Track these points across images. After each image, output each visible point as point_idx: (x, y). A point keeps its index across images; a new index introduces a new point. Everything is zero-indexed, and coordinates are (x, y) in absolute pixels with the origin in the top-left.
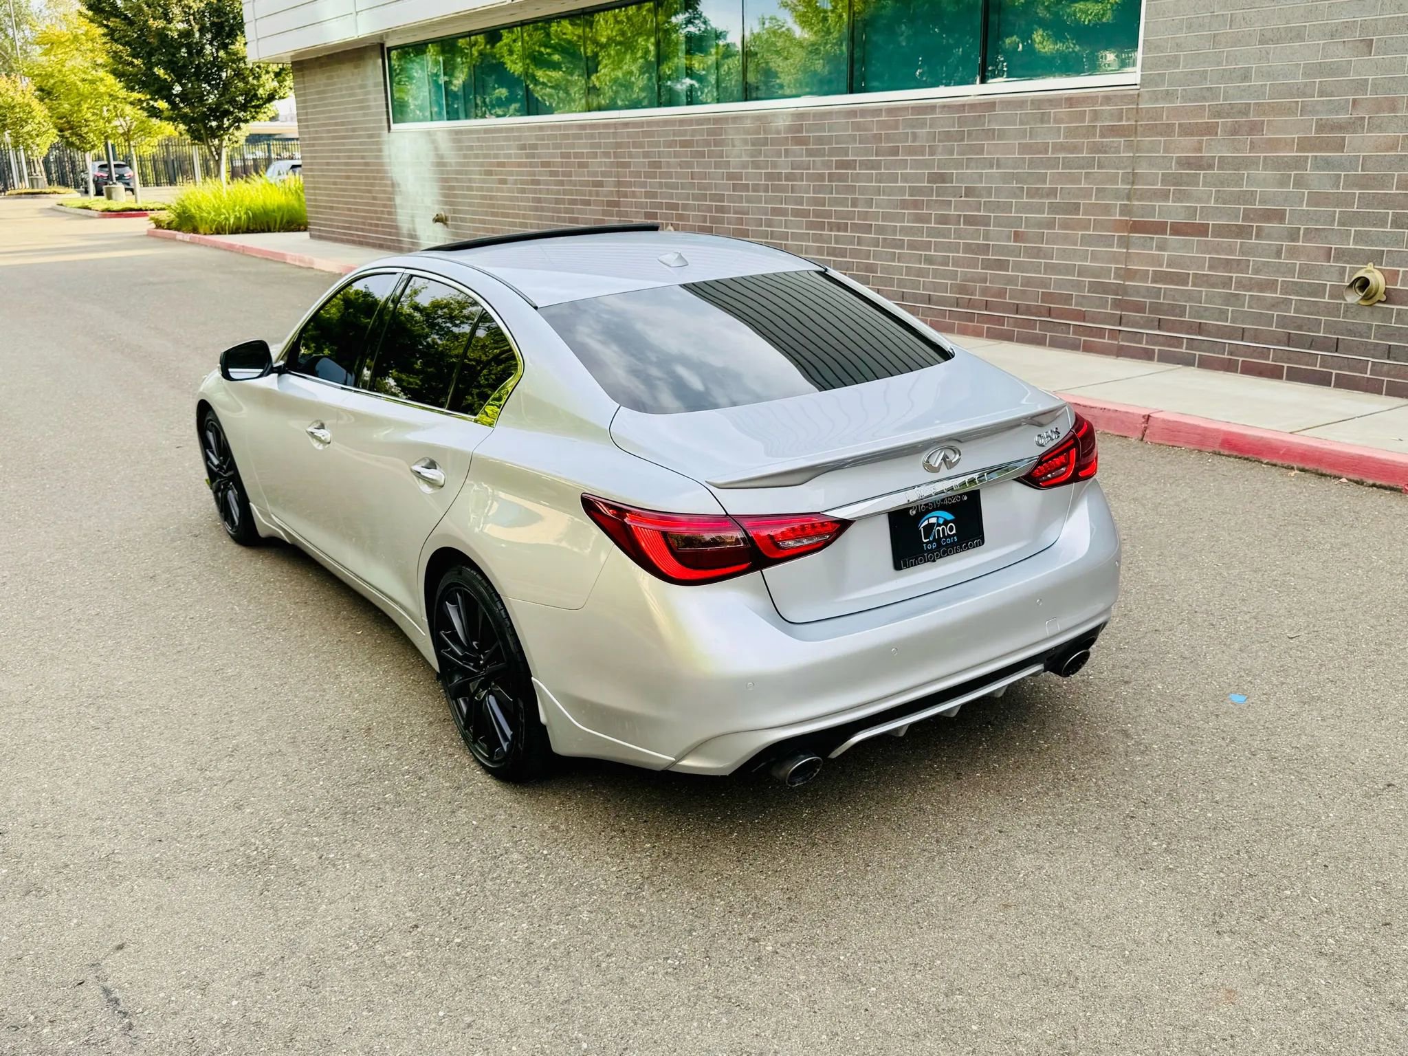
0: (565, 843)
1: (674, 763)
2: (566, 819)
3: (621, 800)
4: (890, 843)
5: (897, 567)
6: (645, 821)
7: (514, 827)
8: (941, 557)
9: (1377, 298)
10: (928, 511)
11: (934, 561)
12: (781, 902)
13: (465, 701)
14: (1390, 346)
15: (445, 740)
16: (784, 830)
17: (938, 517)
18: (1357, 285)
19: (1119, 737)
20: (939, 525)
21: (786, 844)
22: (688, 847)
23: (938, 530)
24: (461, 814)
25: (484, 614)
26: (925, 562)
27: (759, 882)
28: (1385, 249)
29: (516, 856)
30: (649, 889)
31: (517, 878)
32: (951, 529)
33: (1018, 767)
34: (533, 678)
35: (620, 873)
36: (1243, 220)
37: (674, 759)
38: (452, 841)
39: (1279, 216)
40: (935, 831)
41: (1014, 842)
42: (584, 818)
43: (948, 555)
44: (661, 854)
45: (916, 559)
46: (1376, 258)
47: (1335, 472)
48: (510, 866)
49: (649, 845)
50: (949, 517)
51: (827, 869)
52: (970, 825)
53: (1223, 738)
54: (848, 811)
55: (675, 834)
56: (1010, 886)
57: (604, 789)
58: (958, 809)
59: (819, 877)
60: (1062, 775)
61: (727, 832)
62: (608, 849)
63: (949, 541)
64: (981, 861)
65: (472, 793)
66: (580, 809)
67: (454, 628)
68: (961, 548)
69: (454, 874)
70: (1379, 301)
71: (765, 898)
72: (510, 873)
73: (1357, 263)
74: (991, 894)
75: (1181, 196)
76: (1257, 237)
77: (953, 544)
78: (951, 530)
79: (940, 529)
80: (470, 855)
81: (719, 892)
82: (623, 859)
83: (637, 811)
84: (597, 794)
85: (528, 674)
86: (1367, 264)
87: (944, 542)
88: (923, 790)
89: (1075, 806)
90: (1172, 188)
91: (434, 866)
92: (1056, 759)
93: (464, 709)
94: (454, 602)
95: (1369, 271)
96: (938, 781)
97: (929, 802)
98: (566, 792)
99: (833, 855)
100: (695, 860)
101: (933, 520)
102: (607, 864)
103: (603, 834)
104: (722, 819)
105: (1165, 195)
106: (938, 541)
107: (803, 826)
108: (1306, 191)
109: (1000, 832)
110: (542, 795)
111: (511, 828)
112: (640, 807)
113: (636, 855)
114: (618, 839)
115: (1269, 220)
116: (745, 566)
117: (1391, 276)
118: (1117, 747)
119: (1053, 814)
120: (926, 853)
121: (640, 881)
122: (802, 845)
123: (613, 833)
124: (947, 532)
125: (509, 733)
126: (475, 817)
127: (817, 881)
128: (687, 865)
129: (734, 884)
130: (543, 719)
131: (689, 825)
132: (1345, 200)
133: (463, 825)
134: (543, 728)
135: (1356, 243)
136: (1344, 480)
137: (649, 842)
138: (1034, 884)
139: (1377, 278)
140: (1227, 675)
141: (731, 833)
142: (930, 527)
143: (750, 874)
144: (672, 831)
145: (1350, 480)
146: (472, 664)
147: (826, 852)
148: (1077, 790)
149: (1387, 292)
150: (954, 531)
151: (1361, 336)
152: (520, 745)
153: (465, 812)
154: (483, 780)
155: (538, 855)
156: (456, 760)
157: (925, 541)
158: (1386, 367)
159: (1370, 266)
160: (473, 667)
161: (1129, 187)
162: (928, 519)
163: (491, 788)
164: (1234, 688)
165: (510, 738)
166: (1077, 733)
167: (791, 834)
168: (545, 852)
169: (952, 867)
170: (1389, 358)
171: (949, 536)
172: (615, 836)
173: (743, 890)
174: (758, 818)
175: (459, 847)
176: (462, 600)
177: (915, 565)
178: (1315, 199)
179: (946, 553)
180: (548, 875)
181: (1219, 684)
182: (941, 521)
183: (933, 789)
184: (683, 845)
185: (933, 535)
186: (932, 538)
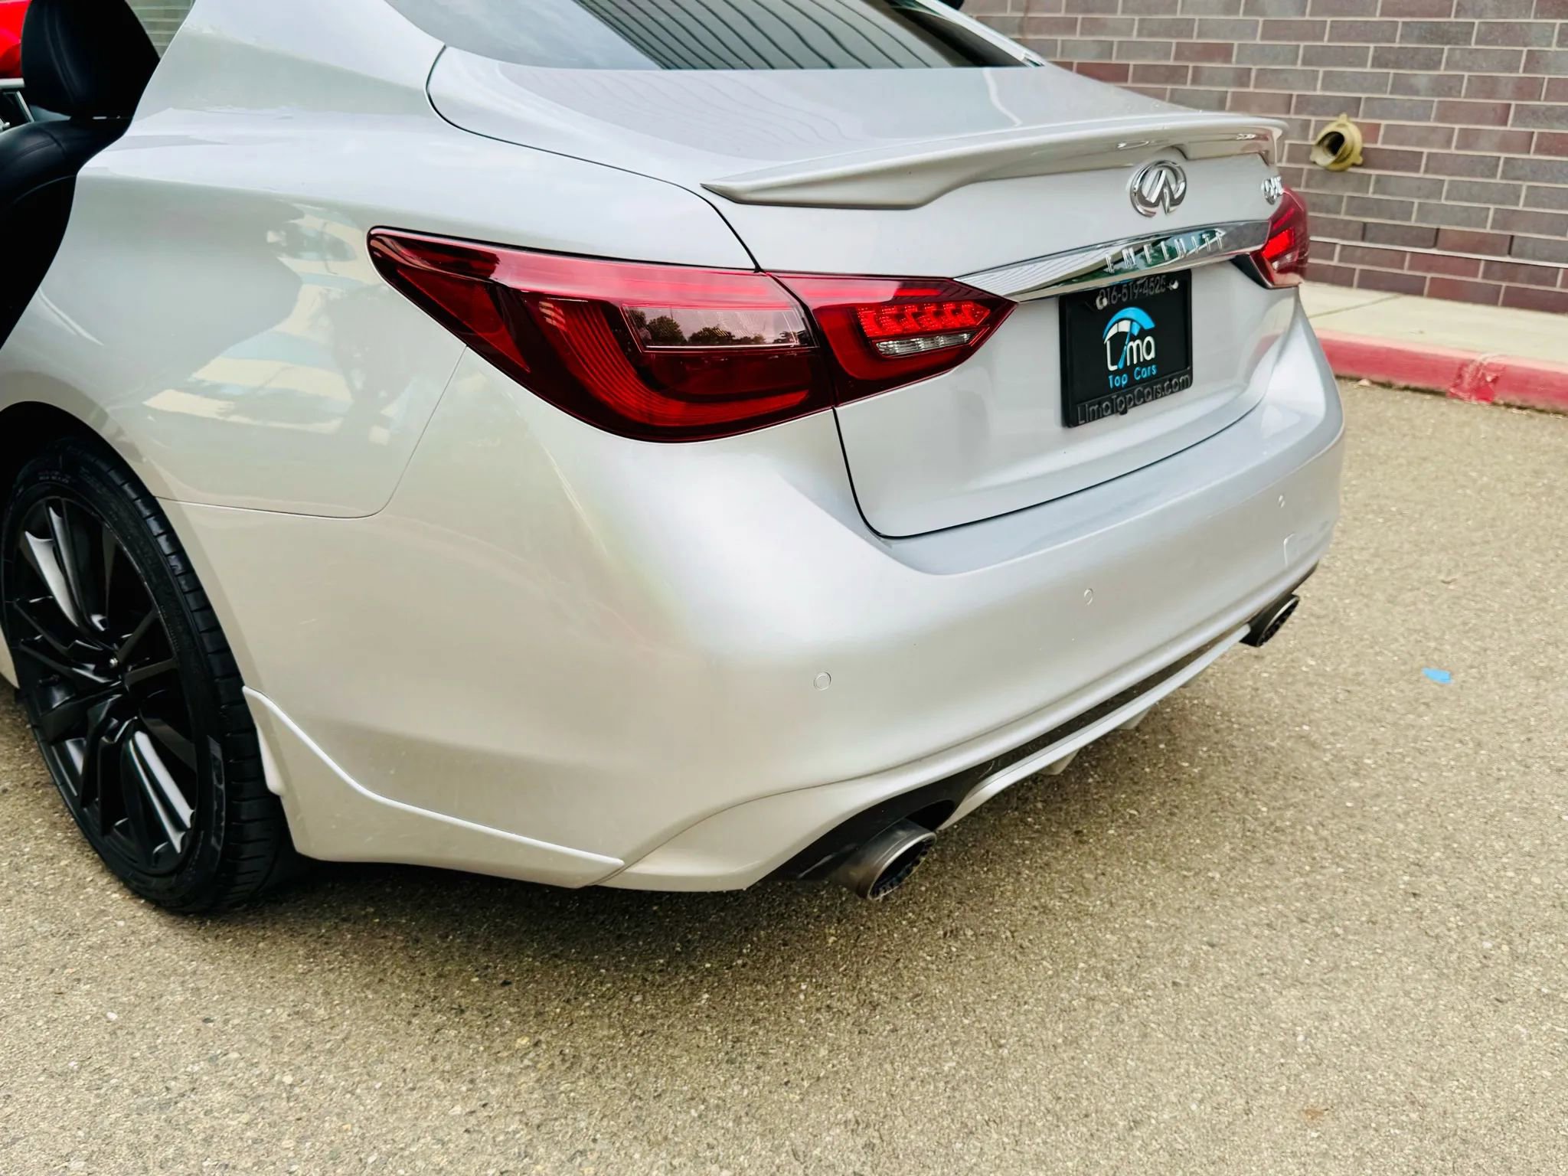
0: (331, 1052)
1: (619, 871)
2: (326, 993)
3: (444, 937)
4: (1020, 988)
5: (1070, 419)
6: (505, 983)
7: (206, 1020)
8: (1135, 405)
9: (1350, 161)
10: (1122, 306)
11: (1124, 412)
12: (853, 1157)
13: (78, 744)
14: (1365, 224)
15: (39, 826)
16: (802, 978)
17: (1132, 321)
18: (1326, 142)
19: (1302, 748)
20: (1133, 338)
21: (818, 1010)
22: (613, 1038)
23: (1131, 348)
24: (79, 999)
25: (119, 552)
26: (1113, 413)
27: (791, 1112)
28: (1363, 96)
29: (218, 1096)
30: (549, 1155)
31: (225, 1157)
32: (1149, 348)
33: (1172, 814)
34: (245, 689)
35: (473, 1120)
36: (1176, 59)
37: (620, 862)
38: (59, 1067)
39: (1225, 52)
40: (1093, 954)
41: (1248, 964)
42: (367, 986)
43: (1144, 402)
44: (557, 1061)
45: (1100, 405)
46: (1351, 107)
47: (1354, 373)
48: (207, 1122)
49: (524, 1041)
50: (1148, 324)
51: (922, 1063)
52: (1149, 936)
53: (1461, 742)
54: (912, 923)
55: (577, 1008)
56: (1294, 1065)
57: (401, 917)
58: (1111, 904)
59: (913, 1084)
60: (1251, 824)
61: (687, 992)
62: (434, 1060)
63: (1145, 373)
64: (1210, 1014)
65: (103, 946)
66: (356, 965)
67: (43, 588)
68: (1163, 389)
69: (67, 1158)
70: (1354, 165)
71: (817, 1152)
72: (207, 1141)
73: (1327, 114)
74: (1267, 1087)
75: (1091, 27)
76: (1195, 81)
77: (1150, 381)
78: (1148, 352)
79: (1134, 346)
80: (105, 1101)
81: (710, 1147)
82: (472, 1081)
83: (483, 960)
84: (386, 927)
85: (233, 677)
86: (1337, 115)
87: (1138, 374)
88: (1030, 868)
89: (1308, 880)
90: (1080, 16)
91: (15, 1140)
92: (1227, 794)
93: (78, 761)
94: (44, 531)
95: (1343, 125)
96: (1048, 849)
97: (1051, 891)
98: (319, 928)
99: (920, 1026)
100: (637, 1069)
101: (1124, 327)
102: (437, 1096)
103: (416, 1021)
104: (669, 964)
105: (1069, 26)
106: (1128, 370)
107: (836, 966)
108: (1261, 20)
109: (1212, 946)
110: (264, 939)
111: (201, 1024)
112: (487, 950)
113: (502, 1068)
114: (453, 1033)
115: (1210, 59)
116: (800, 397)
117: (1369, 132)
118: (1309, 765)
119: (1281, 899)
120: (1098, 1006)
121: (523, 1136)
122: (851, 1009)
123: (439, 1019)
124: (1144, 353)
125: (185, 812)
126: (113, 1003)
127: (912, 1093)
128: (620, 1083)
129: (738, 1120)
130: (273, 781)
131: (602, 983)
132: (1314, 31)
133: (86, 1023)
134: (275, 800)
135: (1324, 87)
136: (1365, 382)
137: (522, 1034)
138: (1338, 1057)
139: (1352, 134)
140: (1396, 640)
141: (695, 995)
142: (1120, 339)
143: (766, 1092)
144: (568, 1001)
145: (1373, 383)
146: (92, 667)
147: (905, 1019)
148: (1294, 849)
149: (1364, 152)
150: (1152, 355)
151: (1328, 211)
152: (213, 841)
153: (88, 993)
154: (128, 913)
155: (270, 1089)
156: (64, 872)
157: (1112, 368)
158: (1359, 253)
159: (1343, 118)
160: (96, 672)
161: (1021, 15)
162: (1118, 322)
163: (147, 930)
164: (1420, 660)
165: (188, 823)
166: (1233, 746)
167: (818, 986)
168: (288, 1079)
169: (1163, 1032)
170: (1363, 239)
171: (1145, 362)
172: (444, 1026)
173: (763, 1136)
174: (740, 955)
175: (79, 1083)
176: (63, 523)
177: (1098, 418)
178: (1273, 30)
179: (1142, 399)
180: (301, 1140)
181: (1394, 653)
182: (1136, 332)
183: (1047, 864)
184: (600, 1033)
185: (1123, 356)
186: (1121, 365)
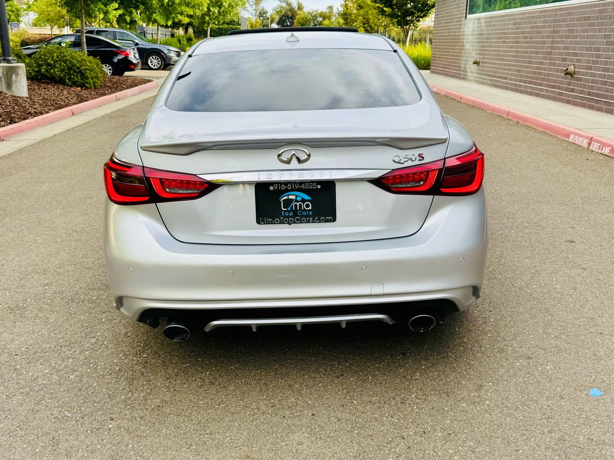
8: (295, 223)
10: (287, 191)
11: (290, 224)
17: (297, 196)
20: (297, 202)
23: (296, 205)
26: (281, 223)
32: (308, 206)
45: (274, 219)
50: (306, 197)
63: (304, 213)
68: (314, 220)
77: (307, 216)
79: (298, 204)
81: (136, 390)
87: (300, 213)
97: (302, 383)
99: (213, 392)
101: (292, 197)
106: (295, 211)
107: (222, 372)
116: (146, 199)
120: (256, 410)
122: (207, 382)
124: (304, 206)
127: (185, 403)
129: (148, 388)
142: (288, 202)
143: (162, 387)
150: (310, 208)
157: (283, 209)
162: (288, 195)
167: (211, 374)
171: (305, 210)
173: (147, 393)
177: (272, 223)
179: (300, 221)
182: (299, 199)
185: (291, 206)
186: (289, 209)
